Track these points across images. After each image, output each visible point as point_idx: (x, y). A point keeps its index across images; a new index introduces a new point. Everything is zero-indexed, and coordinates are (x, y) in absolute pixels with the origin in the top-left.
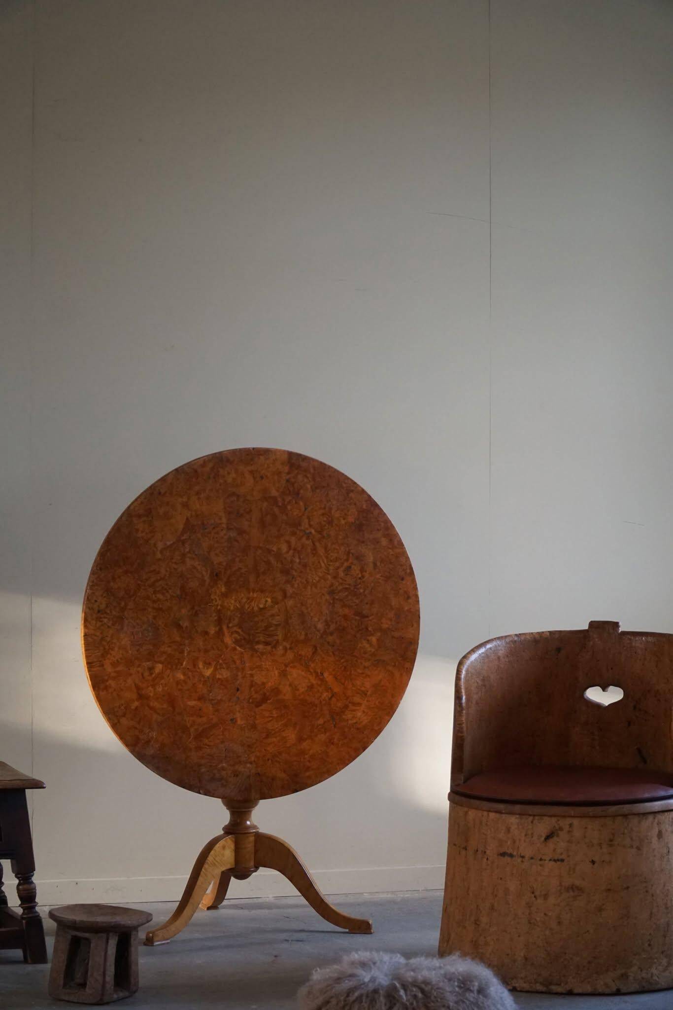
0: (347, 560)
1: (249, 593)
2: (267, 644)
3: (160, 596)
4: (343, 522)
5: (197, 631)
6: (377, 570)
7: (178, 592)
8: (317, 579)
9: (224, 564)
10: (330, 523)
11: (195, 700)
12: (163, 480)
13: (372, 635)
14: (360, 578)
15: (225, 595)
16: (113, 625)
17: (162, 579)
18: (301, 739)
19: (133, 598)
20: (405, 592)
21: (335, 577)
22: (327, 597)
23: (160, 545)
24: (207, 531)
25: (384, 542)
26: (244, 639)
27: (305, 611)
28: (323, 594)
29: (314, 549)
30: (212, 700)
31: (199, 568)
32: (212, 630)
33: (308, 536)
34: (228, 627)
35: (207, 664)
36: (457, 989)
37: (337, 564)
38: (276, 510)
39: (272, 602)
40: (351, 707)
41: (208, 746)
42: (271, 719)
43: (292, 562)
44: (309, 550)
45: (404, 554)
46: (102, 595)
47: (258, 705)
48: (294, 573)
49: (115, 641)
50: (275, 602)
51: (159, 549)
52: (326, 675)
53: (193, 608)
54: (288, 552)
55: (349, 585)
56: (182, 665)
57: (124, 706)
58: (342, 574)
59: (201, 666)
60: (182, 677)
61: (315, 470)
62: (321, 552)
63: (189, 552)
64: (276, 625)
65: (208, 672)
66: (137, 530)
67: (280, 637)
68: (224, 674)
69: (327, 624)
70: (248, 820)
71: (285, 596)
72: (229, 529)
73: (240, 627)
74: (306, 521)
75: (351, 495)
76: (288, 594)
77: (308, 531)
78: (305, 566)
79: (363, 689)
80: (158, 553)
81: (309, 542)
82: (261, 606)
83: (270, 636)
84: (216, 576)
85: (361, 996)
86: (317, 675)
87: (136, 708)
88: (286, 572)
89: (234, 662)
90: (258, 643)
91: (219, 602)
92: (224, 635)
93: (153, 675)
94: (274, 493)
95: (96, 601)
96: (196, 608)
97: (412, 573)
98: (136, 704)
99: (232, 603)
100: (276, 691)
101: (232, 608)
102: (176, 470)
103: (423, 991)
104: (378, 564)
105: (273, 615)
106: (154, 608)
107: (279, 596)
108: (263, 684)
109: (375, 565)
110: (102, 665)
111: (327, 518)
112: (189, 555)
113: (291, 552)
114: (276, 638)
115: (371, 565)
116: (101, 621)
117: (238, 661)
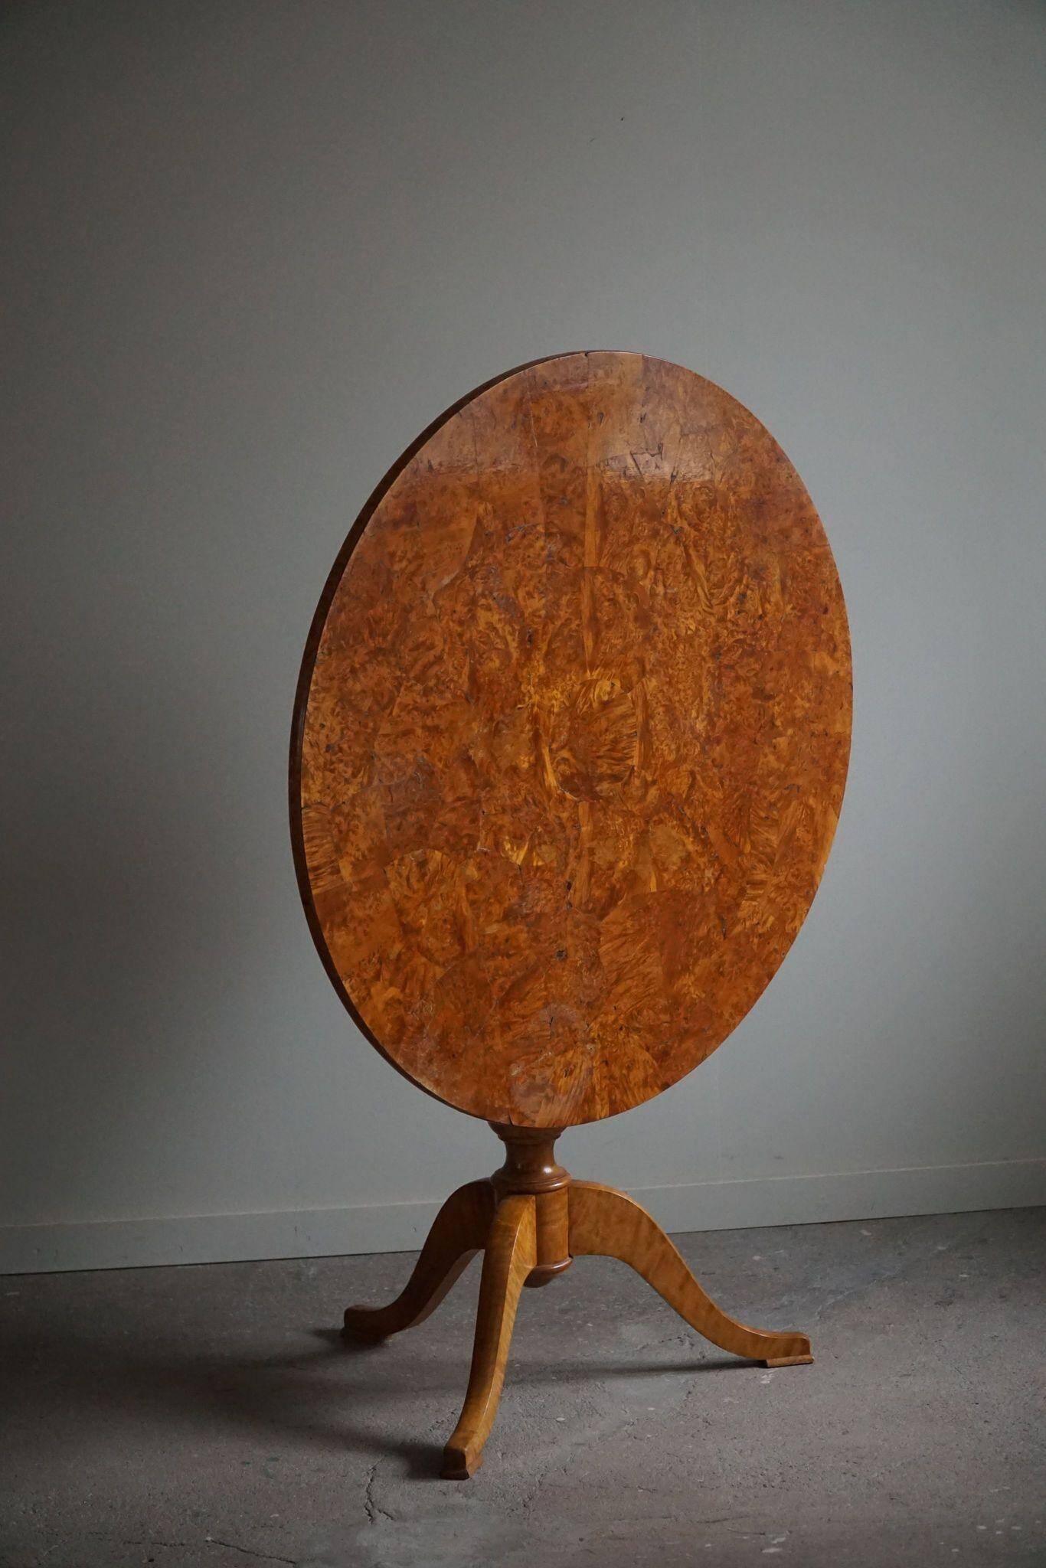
0: (739, 581)
1: (585, 672)
2: (614, 778)
3: (434, 700)
4: (732, 500)
5: (499, 770)
6: (787, 596)
7: (466, 687)
8: (694, 627)
9: (543, 613)
10: (712, 504)
11: (498, 921)
13: (781, 735)
14: (760, 617)
15: (545, 682)
16: (354, 775)
17: (439, 659)
18: (671, 975)
19: (389, 710)
20: (830, 638)
21: (725, 620)
22: (710, 665)
23: (432, 587)
24: (512, 543)
26: (579, 773)
27: (676, 699)
28: (704, 659)
29: (688, 563)
30: (527, 915)
31: (499, 626)
32: (525, 762)
33: (678, 536)
34: (551, 750)
35: (517, 839)
37: (725, 591)
38: (624, 485)
39: (622, 687)
40: (750, 892)
41: (523, 1017)
42: (624, 939)
43: (653, 594)
44: (679, 567)
45: (826, 557)
46: (333, 710)
47: (603, 913)
48: (658, 620)
49: (359, 811)
50: (628, 686)
51: (432, 593)
52: (710, 831)
53: (491, 719)
54: (646, 574)
55: (745, 633)
56: (474, 848)
57: (377, 955)
58: (732, 613)
59: (508, 846)
60: (476, 874)
61: (685, 392)
62: (700, 568)
63: (483, 595)
64: (629, 736)
65: (518, 857)
67: (635, 762)
68: (546, 856)
69: (712, 724)
70: (547, 1163)
71: (643, 673)
72: (549, 535)
73: (571, 750)
74: (674, 504)
75: (746, 440)
76: (648, 667)
77: (677, 527)
78: (674, 601)
79: (767, 850)
80: (429, 602)
81: (679, 550)
82: (605, 698)
83: (620, 760)
84: (529, 641)
86: (697, 835)
87: (399, 955)
88: (643, 618)
89: (563, 827)
90: (601, 778)
91: (535, 699)
92: (544, 769)
93: (427, 878)
94: (619, 448)
95: (323, 726)
96: (497, 717)
97: (838, 596)
98: (398, 948)
99: (556, 698)
100: (632, 878)
101: (556, 710)
104: (789, 582)
105: (624, 717)
106: (425, 727)
107: (633, 670)
108: (611, 866)
109: (785, 587)
110: (338, 871)
111: (707, 494)
112: (483, 601)
113: (651, 573)
114: (629, 762)
115: (778, 586)
116: (332, 771)
117: (569, 825)
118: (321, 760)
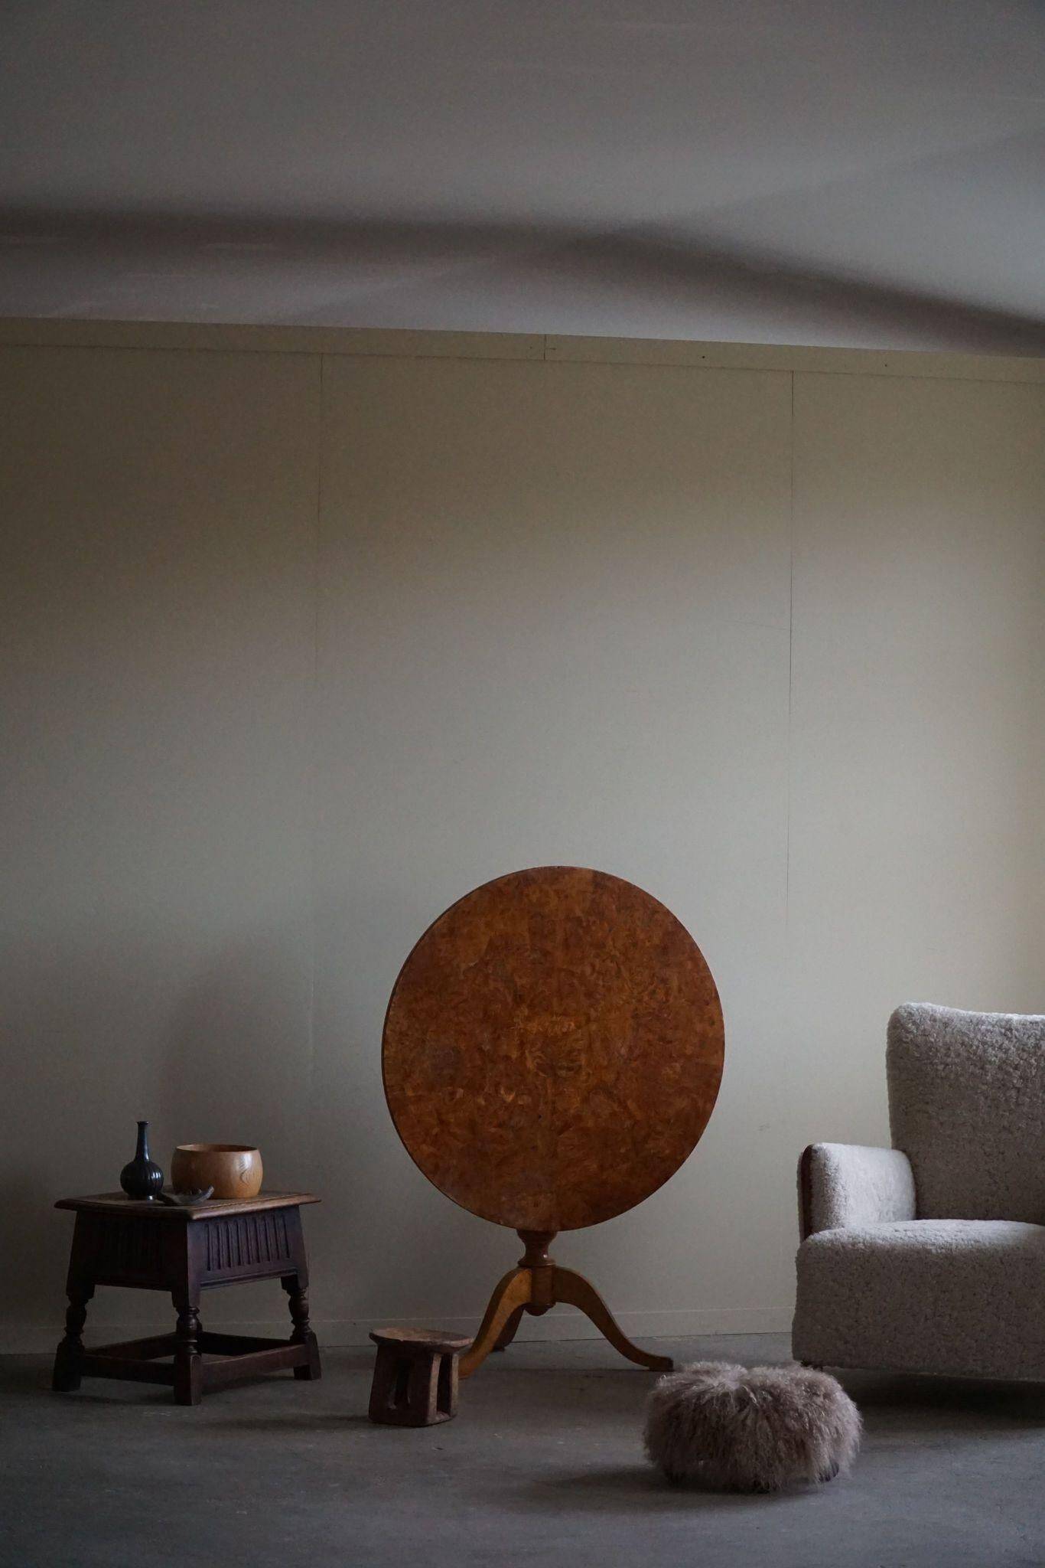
0: (652, 984)
1: (553, 1016)
2: (570, 1069)
3: (462, 1019)
4: (648, 944)
5: (499, 1056)
6: (682, 995)
7: (481, 1015)
8: (621, 1002)
9: (528, 986)
10: (635, 945)
11: (495, 1127)
12: (467, 898)
13: (676, 1061)
14: (664, 1003)
15: (528, 1019)
16: (414, 1048)
17: (465, 1001)
18: (602, 1167)
19: (435, 1020)
20: (710, 1018)
21: (640, 1001)
22: (631, 1022)
23: (463, 966)
24: (511, 951)
25: (689, 965)
26: (547, 1064)
27: (608, 1036)
28: (627, 1019)
29: (619, 971)
30: (513, 1127)
31: (502, 989)
32: (514, 1055)
33: (613, 958)
34: (531, 1052)
35: (509, 1090)
36: (804, 1393)
37: (642, 988)
38: (581, 931)
39: (576, 1026)
40: (654, 1136)
41: (510, 1174)
42: (572, 1147)
43: (597, 985)
44: (613, 973)
45: (709, 977)
46: (401, 1015)
47: (560, 1132)
48: (598, 996)
49: (416, 1064)
50: (579, 1027)
51: (462, 970)
52: (629, 1102)
53: (495, 1032)
54: (592, 975)
55: (654, 1009)
56: (483, 1090)
57: (424, 1132)
58: (646, 998)
59: (502, 1092)
60: (483, 1103)
61: (620, 890)
62: (625, 974)
63: (492, 974)
64: (580, 1050)
65: (510, 1098)
66: (440, 950)
67: (582, 1063)
68: (525, 1100)
69: (631, 1049)
70: (545, 1252)
71: (588, 1020)
72: (532, 950)
73: (543, 1052)
74: (611, 943)
75: (657, 916)
76: (592, 1019)
77: (612, 954)
78: (609, 989)
79: (666, 1117)
80: (461, 974)
81: (613, 965)
82: (565, 1030)
83: (572, 1061)
84: (519, 999)
85: (712, 1398)
86: (620, 1103)
87: (436, 1135)
88: (589, 995)
89: (536, 1088)
90: (561, 1068)
91: (522, 1026)
92: (526, 1059)
93: (455, 1100)
94: (578, 913)
95: (397, 1023)
96: (499, 1031)
97: (717, 997)
98: (436, 1130)
99: (534, 1027)
100: (578, 1118)
101: (534, 1032)
102: (480, 888)
103: (771, 1394)
104: (683, 987)
105: (577, 1040)
106: (456, 1031)
107: (582, 1019)
108: (566, 1111)
109: (680, 990)
110: (403, 1090)
111: (632, 940)
112: (492, 977)
113: (595, 975)
114: (578, 1063)
115: (676, 988)
116: (402, 1044)
117: (540, 1087)
118: (396, 1038)
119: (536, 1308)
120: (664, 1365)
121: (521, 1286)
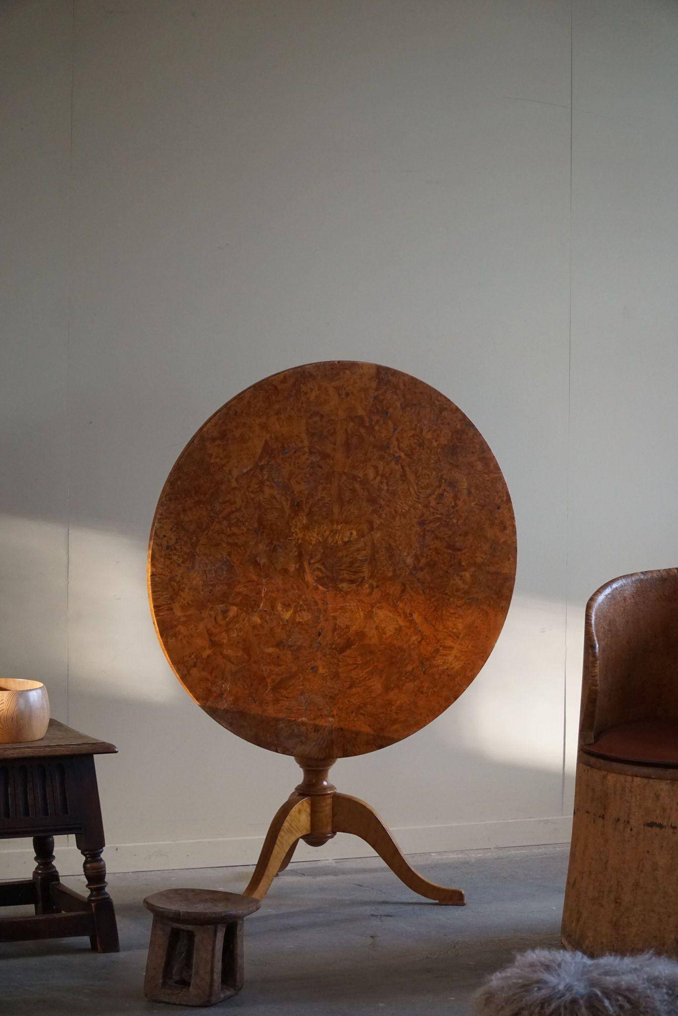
0: (439, 486)
1: (333, 525)
2: (352, 582)
3: (235, 530)
4: (435, 444)
5: (275, 569)
6: (472, 498)
7: (256, 525)
8: (407, 508)
9: (306, 492)
10: (421, 445)
11: (272, 647)
12: (239, 397)
13: (466, 570)
14: (453, 507)
15: (306, 528)
16: (183, 562)
17: (238, 510)
18: (387, 689)
19: (206, 532)
20: (502, 522)
21: (426, 506)
22: (418, 529)
23: (235, 473)
24: (287, 455)
25: (479, 466)
26: (327, 577)
27: (393, 544)
28: (413, 525)
29: (404, 475)
30: (291, 646)
31: (278, 497)
32: (292, 567)
33: (398, 460)
34: (310, 564)
35: (287, 606)
36: (666, 997)
37: (429, 491)
38: (363, 431)
39: (357, 535)
40: (443, 652)
41: (287, 698)
42: (355, 666)
43: (380, 490)
44: (398, 476)
45: (500, 479)
46: (171, 529)
47: (342, 651)
48: (382, 502)
49: (185, 580)
50: (361, 535)
51: (235, 476)
52: (415, 616)
53: (271, 543)
54: (375, 478)
55: (442, 514)
56: (259, 607)
57: (195, 654)
58: (433, 503)
59: (279, 608)
60: (259, 621)
61: (405, 385)
62: (411, 477)
63: (268, 480)
64: (361, 561)
65: (287, 615)
66: (211, 455)
67: (366, 574)
68: (306, 616)
69: (417, 558)
70: (324, 779)
71: (372, 529)
72: (311, 453)
73: (323, 564)
74: (396, 443)
75: (445, 413)
76: (375, 526)
77: (397, 455)
78: (394, 493)
79: (455, 630)
80: (233, 480)
81: (398, 467)
82: (346, 539)
83: (355, 573)
84: (297, 507)
86: (406, 617)
87: (208, 656)
88: (372, 501)
89: (316, 603)
90: (343, 581)
91: (300, 535)
92: (304, 571)
93: (227, 619)
94: (361, 412)
95: (165, 536)
96: (275, 542)
97: (509, 500)
98: (208, 652)
99: (314, 537)
100: (361, 635)
101: (313, 542)
102: (254, 386)
103: (629, 1001)
104: (473, 490)
105: (358, 550)
106: (228, 544)
107: (365, 527)
108: (348, 627)
109: (469, 493)
110: (171, 609)
111: (418, 440)
112: (268, 483)
113: (379, 478)
114: (362, 575)
115: (465, 492)
116: (170, 559)
117: (320, 602)
118: (163, 553)
119: (315, 839)
120: (454, 898)
121: (301, 817)
